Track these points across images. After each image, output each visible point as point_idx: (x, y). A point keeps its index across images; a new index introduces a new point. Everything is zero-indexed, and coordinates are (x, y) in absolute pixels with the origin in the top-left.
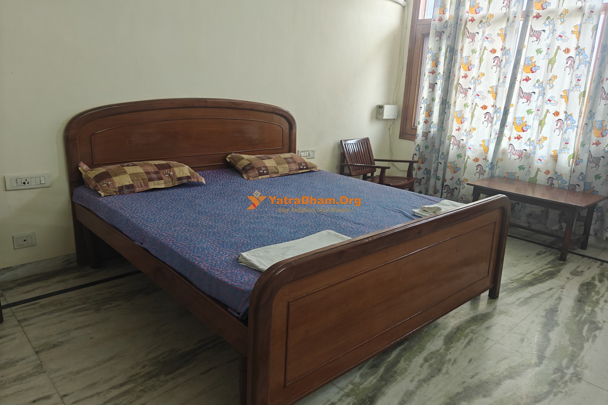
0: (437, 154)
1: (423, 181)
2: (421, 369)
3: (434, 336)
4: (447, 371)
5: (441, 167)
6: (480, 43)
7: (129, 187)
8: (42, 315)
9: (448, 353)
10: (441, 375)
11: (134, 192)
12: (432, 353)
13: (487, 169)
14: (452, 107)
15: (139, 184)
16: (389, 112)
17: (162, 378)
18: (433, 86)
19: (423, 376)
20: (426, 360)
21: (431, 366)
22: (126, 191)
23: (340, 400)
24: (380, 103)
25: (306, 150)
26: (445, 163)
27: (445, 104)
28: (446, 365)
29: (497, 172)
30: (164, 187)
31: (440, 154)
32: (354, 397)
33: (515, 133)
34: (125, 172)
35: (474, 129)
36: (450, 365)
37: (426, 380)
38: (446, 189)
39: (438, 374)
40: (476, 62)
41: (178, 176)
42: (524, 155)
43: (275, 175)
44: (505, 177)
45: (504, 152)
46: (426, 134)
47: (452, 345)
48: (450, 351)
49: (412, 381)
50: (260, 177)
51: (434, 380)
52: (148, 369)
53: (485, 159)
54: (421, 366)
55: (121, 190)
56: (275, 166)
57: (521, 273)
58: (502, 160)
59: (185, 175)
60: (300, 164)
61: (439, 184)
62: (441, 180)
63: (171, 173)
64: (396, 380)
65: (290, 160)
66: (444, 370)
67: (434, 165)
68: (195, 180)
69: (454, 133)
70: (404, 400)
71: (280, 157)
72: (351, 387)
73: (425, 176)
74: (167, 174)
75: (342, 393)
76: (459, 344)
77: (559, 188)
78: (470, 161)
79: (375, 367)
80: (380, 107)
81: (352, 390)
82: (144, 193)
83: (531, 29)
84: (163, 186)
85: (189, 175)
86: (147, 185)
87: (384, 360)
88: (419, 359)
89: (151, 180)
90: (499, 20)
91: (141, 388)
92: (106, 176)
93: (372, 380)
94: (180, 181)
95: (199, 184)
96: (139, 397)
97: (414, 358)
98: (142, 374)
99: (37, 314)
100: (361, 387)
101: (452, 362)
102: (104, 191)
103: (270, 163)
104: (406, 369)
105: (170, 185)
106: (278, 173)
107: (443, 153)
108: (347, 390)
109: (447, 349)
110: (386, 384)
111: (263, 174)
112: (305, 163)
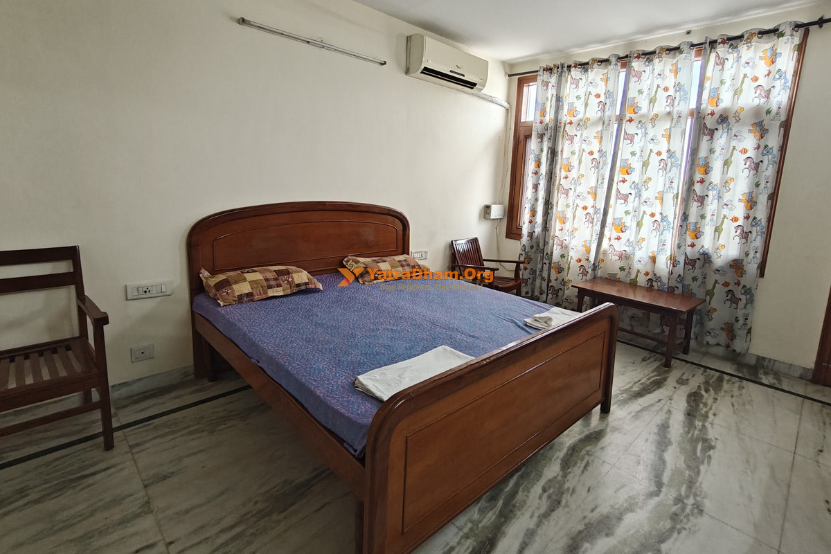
0: (542, 255)
1: (530, 281)
2: (540, 501)
3: (551, 459)
4: (567, 502)
5: (546, 267)
6: (579, 145)
7: (249, 295)
8: (155, 438)
9: (566, 480)
10: (561, 508)
11: (253, 301)
12: (550, 481)
13: (590, 270)
14: (555, 207)
15: (258, 292)
16: (496, 211)
17: (275, 517)
18: (536, 187)
19: (543, 510)
20: (544, 490)
21: (549, 497)
22: (245, 299)
23: (459, 543)
24: (487, 204)
25: (419, 250)
26: (550, 264)
27: (548, 204)
28: (565, 496)
29: (599, 273)
31: (545, 255)
32: (474, 539)
33: (615, 234)
34: (245, 280)
35: (576, 229)
36: (569, 495)
37: (546, 515)
39: (558, 507)
40: (575, 163)
41: (297, 282)
42: (625, 257)
44: (606, 278)
45: (605, 253)
46: (531, 235)
47: (569, 470)
48: (568, 478)
49: (532, 517)
50: (375, 282)
51: (554, 515)
52: (260, 506)
53: (587, 260)
54: (540, 498)
55: (240, 299)
57: (630, 382)
58: (603, 260)
59: (304, 281)
60: (414, 267)
61: (544, 284)
62: (546, 281)
63: (290, 280)
64: (515, 515)
65: (404, 263)
66: (563, 502)
67: (539, 266)
68: (313, 286)
69: (558, 233)
70: (525, 542)
71: (394, 260)
72: (470, 525)
73: (531, 276)
74: (285, 280)
75: (461, 534)
76: (576, 468)
77: (658, 290)
78: (573, 262)
79: (493, 499)
80: (488, 207)
81: (471, 529)
82: (264, 302)
83: (625, 132)
84: (282, 294)
85: (307, 281)
86: (266, 293)
87: (502, 490)
88: (537, 489)
89: (270, 287)
90: (596, 123)
91: (251, 531)
92: (225, 284)
93: (491, 517)
94: (298, 288)
95: (316, 291)
96: (249, 543)
97: (532, 487)
98: (254, 512)
99: (150, 437)
100: (480, 525)
101: (570, 492)
102: (223, 301)
103: (384, 266)
104: (525, 502)
105: (289, 292)
107: (547, 254)
108: (466, 530)
109: (565, 476)
110: (505, 522)
112: (419, 265)
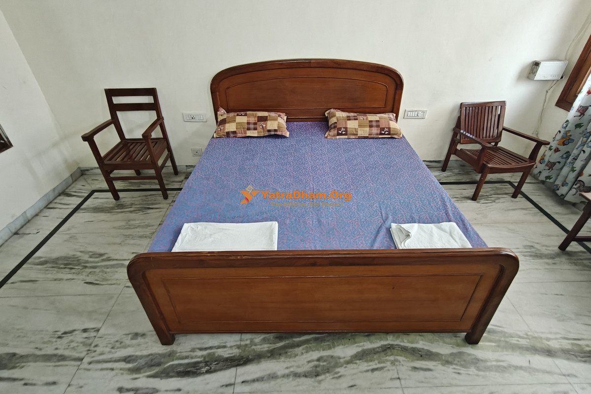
0: (585, 139)
2: (306, 364)
3: (356, 343)
4: (322, 380)
7: (234, 132)
9: (345, 366)
10: (313, 380)
11: (236, 137)
12: (332, 357)
15: (240, 131)
16: (549, 70)
19: (299, 370)
20: (319, 360)
21: (316, 367)
22: (232, 135)
23: (231, 347)
24: (537, 59)
25: (416, 109)
28: (327, 375)
30: (257, 136)
32: (240, 351)
34: (234, 121)
36: (331, 377)
37: (296, 375)
38: (578, 185)
39: (312, 377)
41: (268, 129)
43: (354, 137)
46: (584, 109)
47: (358, 361)
48: (347, 366)
49: (287, 368)
50: (338, 137)
51: (303, 379)
54: (309, 362)
55: (228, 134)
56: (355, 129)
57: (556, 333)
59: (274, 129)
60: (383, 129)
61: (572, 176)
62: (576, 173)
63: (264, 126)
64: (280, 358)
65: (375, 124)
66: (320, 378)
67: (575, 152)
68: (281, 133)
70: (263, 378)
72: (248, 342)
74: (261, 125)
75: (238, 343)
76: (366, 364)
79: (280, 338)
80: (537, 64)
81: (246, 345)
82: (243, 139)
85: (279, 128)
86: (245, 133)
87: (292, 337)
88: (315, 355)
89: (249, 129)
93: (266, 347)
94: (269, 133)
97: (313, 351)
100: (253, 347)
101: (336, 376)
102: (217, 134)
103: (352, 125)
104: (296, 356)
105: (262, 135)
106: (357, 135)
108: (243, 343)
109: (348, 363)
110: (269, 357)
111: (341, 134)
112: (389, 128)
